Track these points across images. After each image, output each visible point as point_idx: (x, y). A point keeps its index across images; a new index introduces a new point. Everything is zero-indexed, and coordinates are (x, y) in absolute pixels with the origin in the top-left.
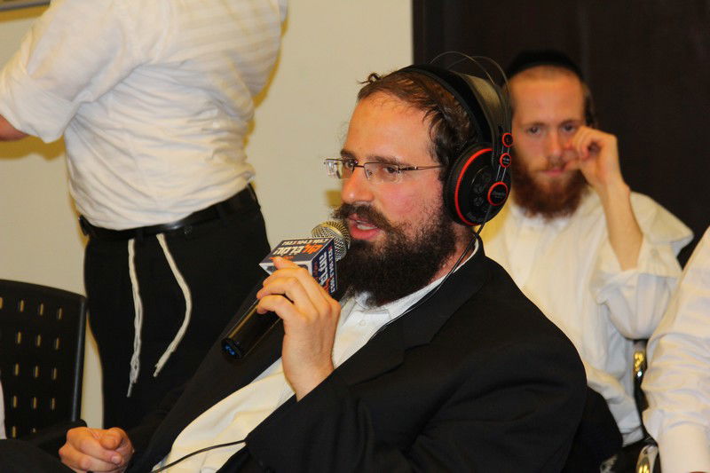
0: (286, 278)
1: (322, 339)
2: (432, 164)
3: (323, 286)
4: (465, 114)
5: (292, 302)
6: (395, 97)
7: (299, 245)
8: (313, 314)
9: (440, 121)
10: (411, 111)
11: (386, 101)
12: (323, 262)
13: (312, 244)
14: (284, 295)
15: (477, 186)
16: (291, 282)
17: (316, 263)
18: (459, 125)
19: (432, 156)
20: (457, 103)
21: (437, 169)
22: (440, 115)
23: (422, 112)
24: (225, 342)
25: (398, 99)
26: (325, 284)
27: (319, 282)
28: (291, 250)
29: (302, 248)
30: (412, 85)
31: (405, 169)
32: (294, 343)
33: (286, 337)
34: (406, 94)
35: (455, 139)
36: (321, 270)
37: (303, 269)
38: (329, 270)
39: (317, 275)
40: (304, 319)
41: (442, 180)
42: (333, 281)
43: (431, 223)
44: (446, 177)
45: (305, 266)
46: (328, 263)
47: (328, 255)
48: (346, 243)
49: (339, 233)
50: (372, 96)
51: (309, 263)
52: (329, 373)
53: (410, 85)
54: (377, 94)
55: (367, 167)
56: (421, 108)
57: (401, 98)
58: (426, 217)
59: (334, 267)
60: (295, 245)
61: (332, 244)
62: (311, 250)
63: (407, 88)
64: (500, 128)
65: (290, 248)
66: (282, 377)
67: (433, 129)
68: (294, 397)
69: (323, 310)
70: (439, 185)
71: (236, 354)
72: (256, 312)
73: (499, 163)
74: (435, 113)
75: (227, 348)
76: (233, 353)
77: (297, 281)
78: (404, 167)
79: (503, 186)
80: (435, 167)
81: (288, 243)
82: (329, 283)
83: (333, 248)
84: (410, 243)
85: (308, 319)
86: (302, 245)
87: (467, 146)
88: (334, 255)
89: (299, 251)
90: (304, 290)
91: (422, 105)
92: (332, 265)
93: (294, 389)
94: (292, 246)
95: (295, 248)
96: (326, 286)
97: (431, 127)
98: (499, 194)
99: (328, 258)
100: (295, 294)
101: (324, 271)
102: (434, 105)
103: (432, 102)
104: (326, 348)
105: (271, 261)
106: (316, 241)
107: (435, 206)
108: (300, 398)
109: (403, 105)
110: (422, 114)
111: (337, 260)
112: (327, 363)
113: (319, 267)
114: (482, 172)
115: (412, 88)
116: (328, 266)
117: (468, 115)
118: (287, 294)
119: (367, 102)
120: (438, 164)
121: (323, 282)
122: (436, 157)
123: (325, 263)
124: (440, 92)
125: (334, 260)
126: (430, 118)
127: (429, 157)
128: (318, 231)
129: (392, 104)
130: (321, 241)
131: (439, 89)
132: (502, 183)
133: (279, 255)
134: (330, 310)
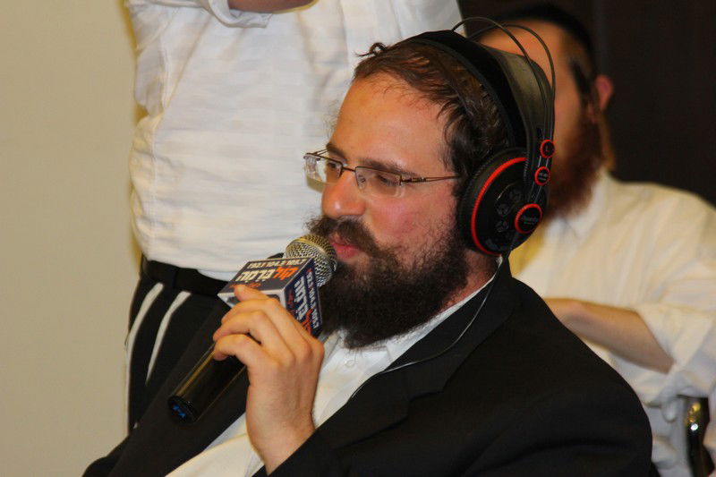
0: (250, 312)
1: (299, 391)
2: (445, 174)
3: (301, 321)
4: (495, 108)
5: (259, 343)
6: (403, 82)
7: (269, 268)
8: (287, 358)
9: (461, 117)
10: (422, 103)
11: (391, 87)
12: (300, 289)
13: (285, 267)
14: (248, 334)
15: (502, 206)
16: (256, 316)
17: (290, 292)
18: (485, 126)
19: (445, 164)
20: (485, 94)
21: (451, 181)
22: (461, 111)
23: (438, 105)
24: (173, 401)
25: (407, 86)
26: (304, 318)
27: (296, 315)
28: (259, 275)
29: (272, 271)
30: (427, 66)
31: (409, 181)
32: (262, 395)
33: (251, 389)
34: (417, 79)
35: (477, 143)
36: (298, 300)
37: (272, 301)
38: (309, 300)
39: (292, 307)
40: (274, 365)
41: (456, 196)
42: (315, 314)
43: (436, 249)
44: (462, 192)
45: (276, 296)
46: (308, 290)
47: (306, 280)
48: (331, 264)
49: (321, 250)
50: (374, 78)
51: (281, 292)
52: (308, 434)
53: (423, 66)
54: (380, 74)
55: (360, 171)
56: (435, 100)
57: (411, 84)
58: (431, 241)
59: (316, 295)
60: (264, 268)
61: (311, 265)
62: (284, 275)
63: (420, 70)
64: (539, 131)
65: (256, 273)
66: (246, 441)
67: (450, 129)
68: (263, 470)
69: (301, 352)
70: (452, 201)
71: (187, 417)
72: (212, 359)
73: (534, 180)
74: (455, 107)
75: (175, 408)
76: (183, 415)
77: (265, 315)
78: (408, 177)
79: (538, 210)
80: (449, 178)
81: (254, 266)
82: (311, 316)
83: (313, 271)
84: (405, 271)
85: (281, 364)
86: (273, 267)
87: (492, 153)
88: (314, 280)
89: (269, 276)
90: (274, 327)
91: (438, 95)
92: (312, 293)
93: (263, 457)
94: (260, 269)
95: (264, 272)
96: (306, 322)
97: (447, 125)
98: (530, 219)
99: (306, 284)
100: (263, 332)
101: (302, 301)
102: (452, 96)
103: (451, 91)
104: (304, 403)
105: (232, 290)
106: (290, 263)
107: (444, 228)
108: (270, 470)
109: (411, 93)
110: (437, 108)
111: (319, 285)
112: (305, 422)
113: (294, 296)
114: (510, 189)
115: (426, 70)
116: (308, 295)
117: (497, 111)
118: (252, 333)
119: (366, 85)
120: (453, 174)
121: (301, 316)
122: (451, 166)
123: (303, 290)
124: (463, 79)
125: (315, 285)
126: (446, 114)
127: (442, 166)
128: (295, 247)
129: (399, 91)
130: (297, 262)
131: (461, 73)
132: (536, 205)
133: (243, 282)
134: (310, 353)
